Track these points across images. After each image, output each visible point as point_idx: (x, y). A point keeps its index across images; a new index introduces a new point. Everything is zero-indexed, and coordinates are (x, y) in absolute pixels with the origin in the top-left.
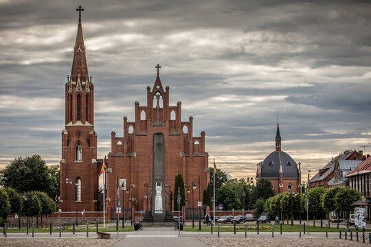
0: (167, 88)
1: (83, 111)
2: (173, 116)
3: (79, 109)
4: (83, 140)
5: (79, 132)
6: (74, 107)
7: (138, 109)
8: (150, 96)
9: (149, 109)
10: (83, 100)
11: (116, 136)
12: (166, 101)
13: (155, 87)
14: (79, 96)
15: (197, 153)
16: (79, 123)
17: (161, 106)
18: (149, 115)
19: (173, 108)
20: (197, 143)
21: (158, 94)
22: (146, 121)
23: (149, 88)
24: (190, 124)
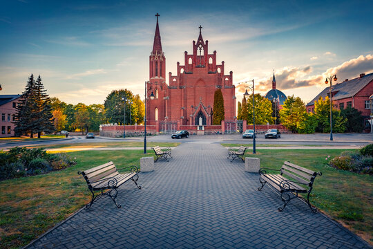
0: (207, 42)
1: (159, 71)
2: (211, 61)
3: (157, 70)
4: (159, 87)
5: (156, 81)
6: (154, 68)
7: (187, 57)
8: (195, 48)
9: (194, 56)
10: (159, 64)
11: (172, 75)
12: (206, 51)
13: (198, 41)
14: (157, 62)
15: (227, 86)
16: (157, 77)
17: (202, 54)
18: (194, 61)
19: (210, 56)
20: (227, 79)
21: (200, 46)
22: (192, 65)
23: (194, 42)
24: (222, 67)
